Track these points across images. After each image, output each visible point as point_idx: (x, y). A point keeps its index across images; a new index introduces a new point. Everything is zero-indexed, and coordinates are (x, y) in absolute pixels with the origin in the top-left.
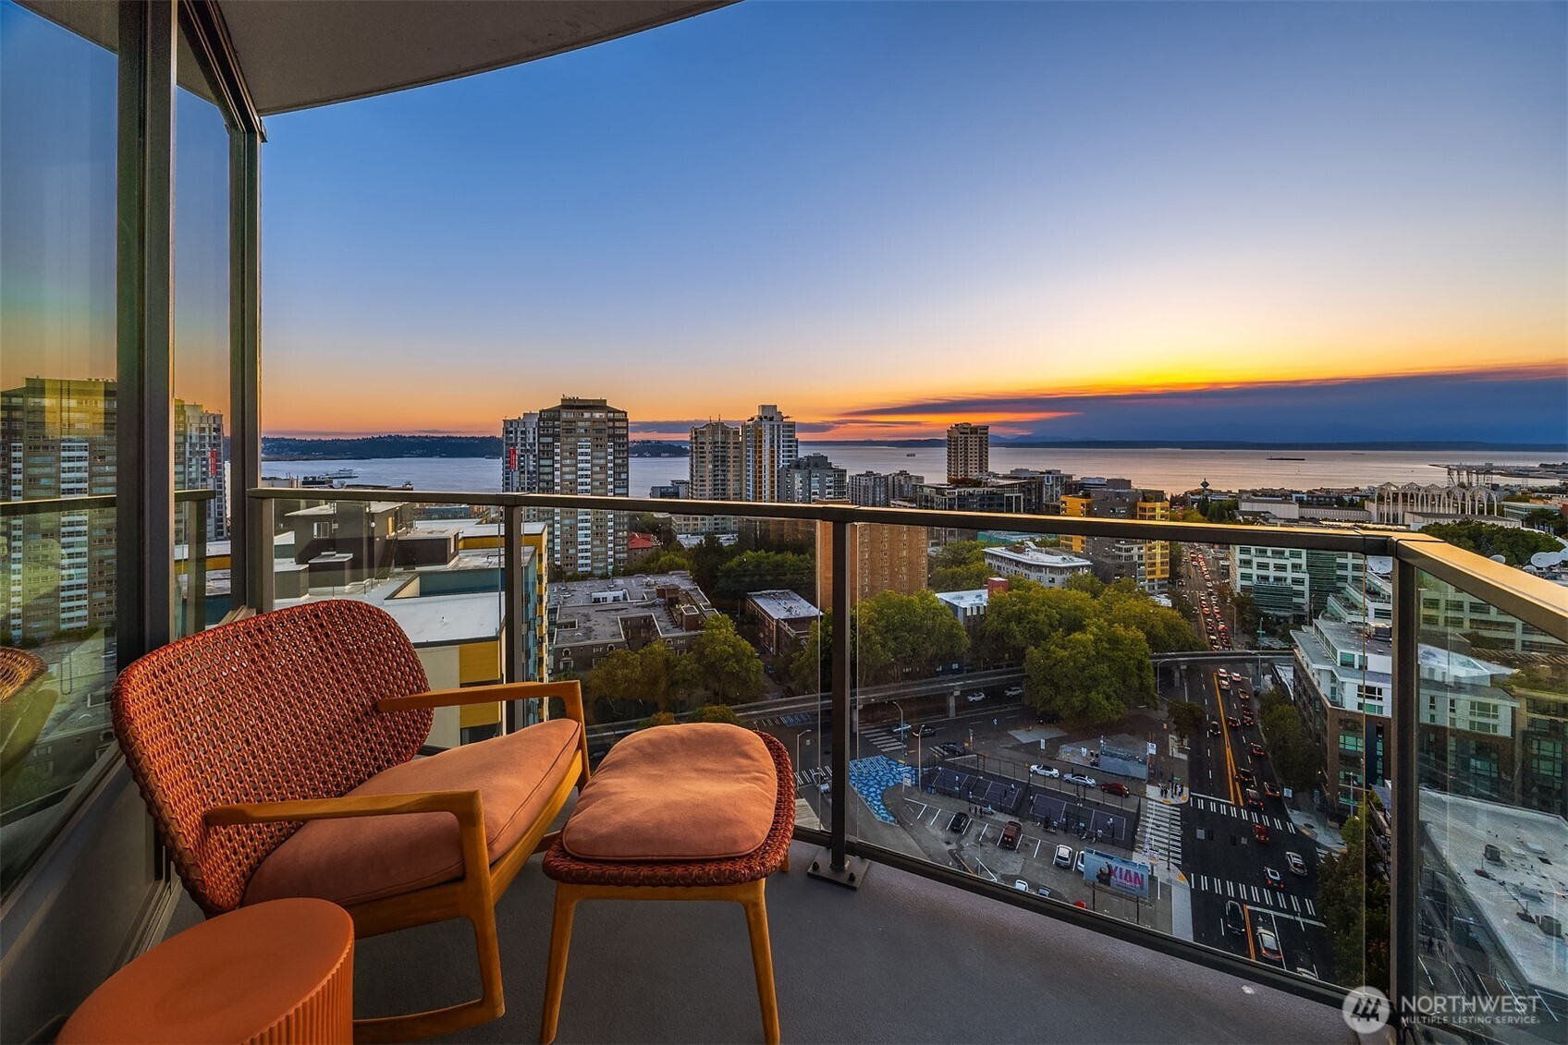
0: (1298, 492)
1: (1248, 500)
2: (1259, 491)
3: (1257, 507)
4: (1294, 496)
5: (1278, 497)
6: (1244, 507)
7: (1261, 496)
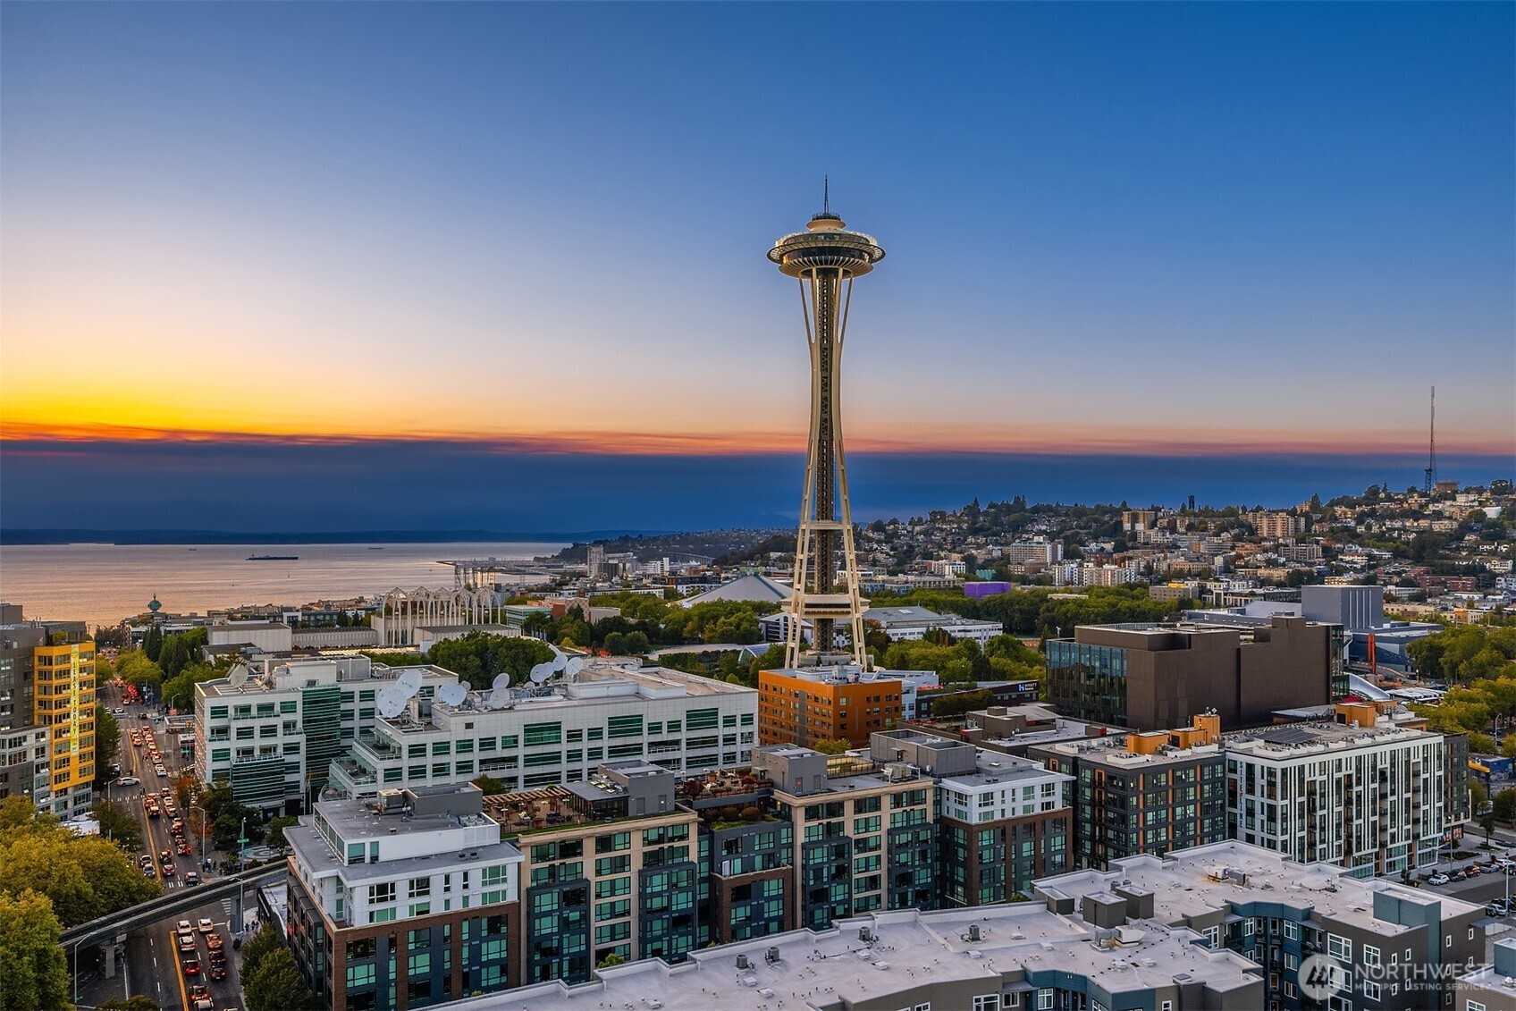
0: (290, 609)
1: (223, 627)
2: (237, 612)
3: (235, 638)
4: (286, 615)
5: (263, 618)
6: (217, 639)
7: (241, 620)
